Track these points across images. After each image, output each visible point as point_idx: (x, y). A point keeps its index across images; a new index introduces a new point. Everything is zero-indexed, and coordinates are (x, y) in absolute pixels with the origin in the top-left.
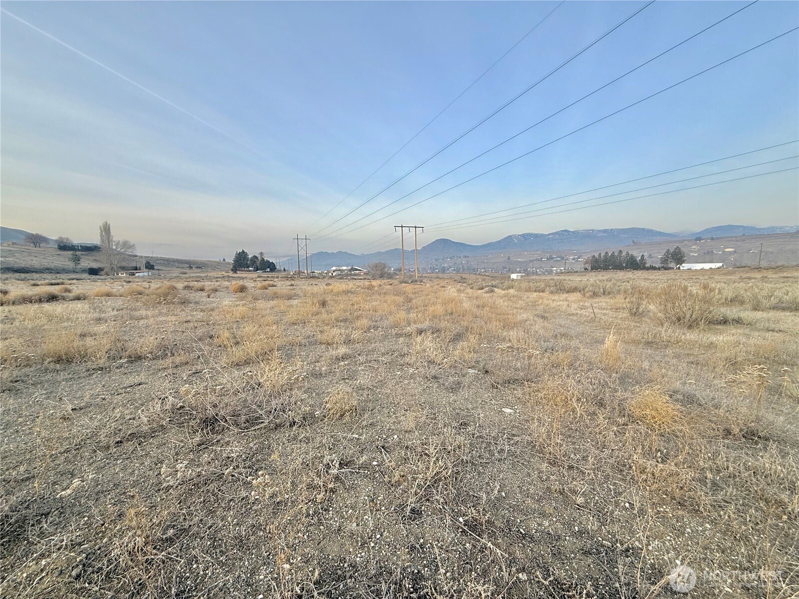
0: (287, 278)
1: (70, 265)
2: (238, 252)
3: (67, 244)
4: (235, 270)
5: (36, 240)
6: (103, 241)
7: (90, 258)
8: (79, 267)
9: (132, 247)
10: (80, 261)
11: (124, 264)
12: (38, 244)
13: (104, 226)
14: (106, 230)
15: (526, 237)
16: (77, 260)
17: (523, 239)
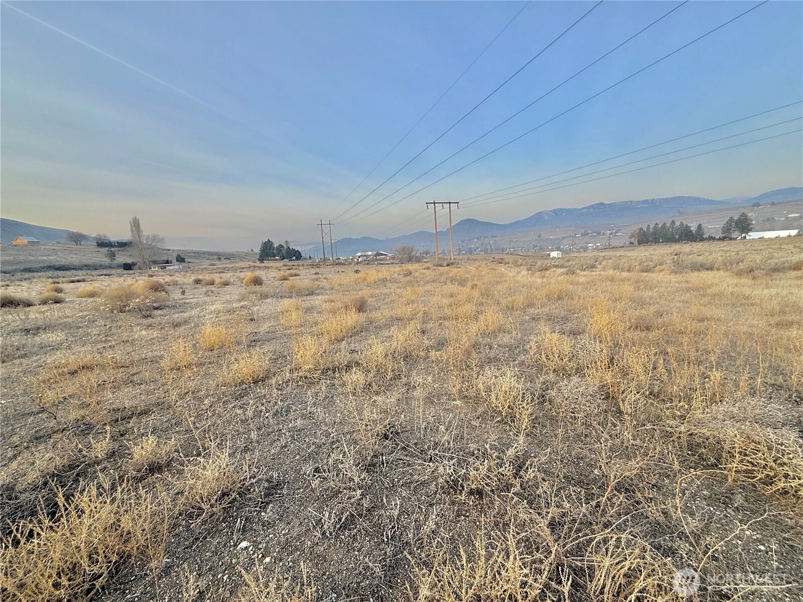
0: (312, 266)
1: (106, 261)
2: (264, 242)
3: (105, 241)
4: (261, 260)
5: (77, 238)
6: (133, 236)
7: (126, 253)
8: (115, 262)
9: (162, 240)
10: (115, 256)
11: (155, 258)
12: (79, 242)
13: (133, 221)
14: (136, 224)
15: (557, 212)
16: (112, 256)
17: (554, 215)
